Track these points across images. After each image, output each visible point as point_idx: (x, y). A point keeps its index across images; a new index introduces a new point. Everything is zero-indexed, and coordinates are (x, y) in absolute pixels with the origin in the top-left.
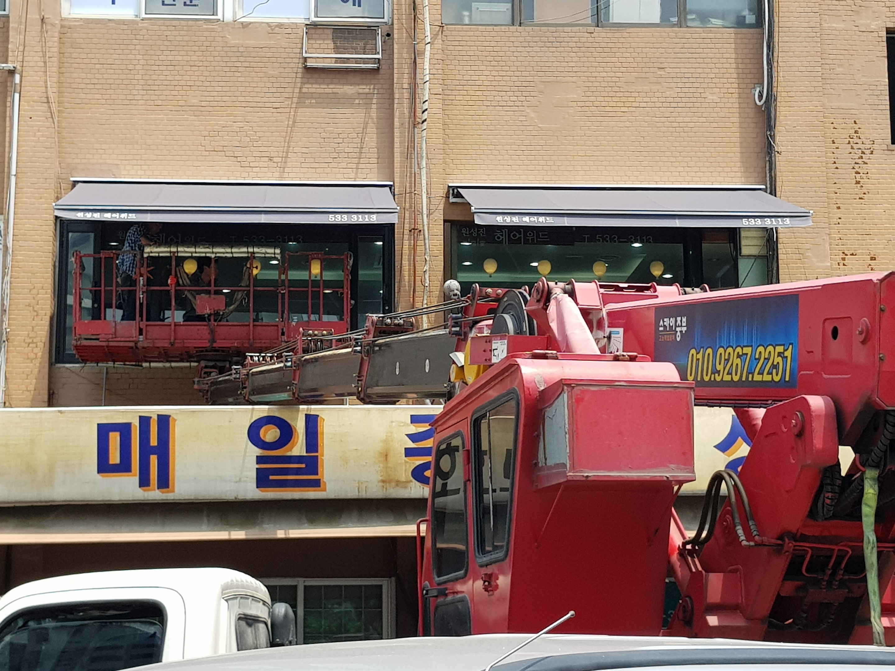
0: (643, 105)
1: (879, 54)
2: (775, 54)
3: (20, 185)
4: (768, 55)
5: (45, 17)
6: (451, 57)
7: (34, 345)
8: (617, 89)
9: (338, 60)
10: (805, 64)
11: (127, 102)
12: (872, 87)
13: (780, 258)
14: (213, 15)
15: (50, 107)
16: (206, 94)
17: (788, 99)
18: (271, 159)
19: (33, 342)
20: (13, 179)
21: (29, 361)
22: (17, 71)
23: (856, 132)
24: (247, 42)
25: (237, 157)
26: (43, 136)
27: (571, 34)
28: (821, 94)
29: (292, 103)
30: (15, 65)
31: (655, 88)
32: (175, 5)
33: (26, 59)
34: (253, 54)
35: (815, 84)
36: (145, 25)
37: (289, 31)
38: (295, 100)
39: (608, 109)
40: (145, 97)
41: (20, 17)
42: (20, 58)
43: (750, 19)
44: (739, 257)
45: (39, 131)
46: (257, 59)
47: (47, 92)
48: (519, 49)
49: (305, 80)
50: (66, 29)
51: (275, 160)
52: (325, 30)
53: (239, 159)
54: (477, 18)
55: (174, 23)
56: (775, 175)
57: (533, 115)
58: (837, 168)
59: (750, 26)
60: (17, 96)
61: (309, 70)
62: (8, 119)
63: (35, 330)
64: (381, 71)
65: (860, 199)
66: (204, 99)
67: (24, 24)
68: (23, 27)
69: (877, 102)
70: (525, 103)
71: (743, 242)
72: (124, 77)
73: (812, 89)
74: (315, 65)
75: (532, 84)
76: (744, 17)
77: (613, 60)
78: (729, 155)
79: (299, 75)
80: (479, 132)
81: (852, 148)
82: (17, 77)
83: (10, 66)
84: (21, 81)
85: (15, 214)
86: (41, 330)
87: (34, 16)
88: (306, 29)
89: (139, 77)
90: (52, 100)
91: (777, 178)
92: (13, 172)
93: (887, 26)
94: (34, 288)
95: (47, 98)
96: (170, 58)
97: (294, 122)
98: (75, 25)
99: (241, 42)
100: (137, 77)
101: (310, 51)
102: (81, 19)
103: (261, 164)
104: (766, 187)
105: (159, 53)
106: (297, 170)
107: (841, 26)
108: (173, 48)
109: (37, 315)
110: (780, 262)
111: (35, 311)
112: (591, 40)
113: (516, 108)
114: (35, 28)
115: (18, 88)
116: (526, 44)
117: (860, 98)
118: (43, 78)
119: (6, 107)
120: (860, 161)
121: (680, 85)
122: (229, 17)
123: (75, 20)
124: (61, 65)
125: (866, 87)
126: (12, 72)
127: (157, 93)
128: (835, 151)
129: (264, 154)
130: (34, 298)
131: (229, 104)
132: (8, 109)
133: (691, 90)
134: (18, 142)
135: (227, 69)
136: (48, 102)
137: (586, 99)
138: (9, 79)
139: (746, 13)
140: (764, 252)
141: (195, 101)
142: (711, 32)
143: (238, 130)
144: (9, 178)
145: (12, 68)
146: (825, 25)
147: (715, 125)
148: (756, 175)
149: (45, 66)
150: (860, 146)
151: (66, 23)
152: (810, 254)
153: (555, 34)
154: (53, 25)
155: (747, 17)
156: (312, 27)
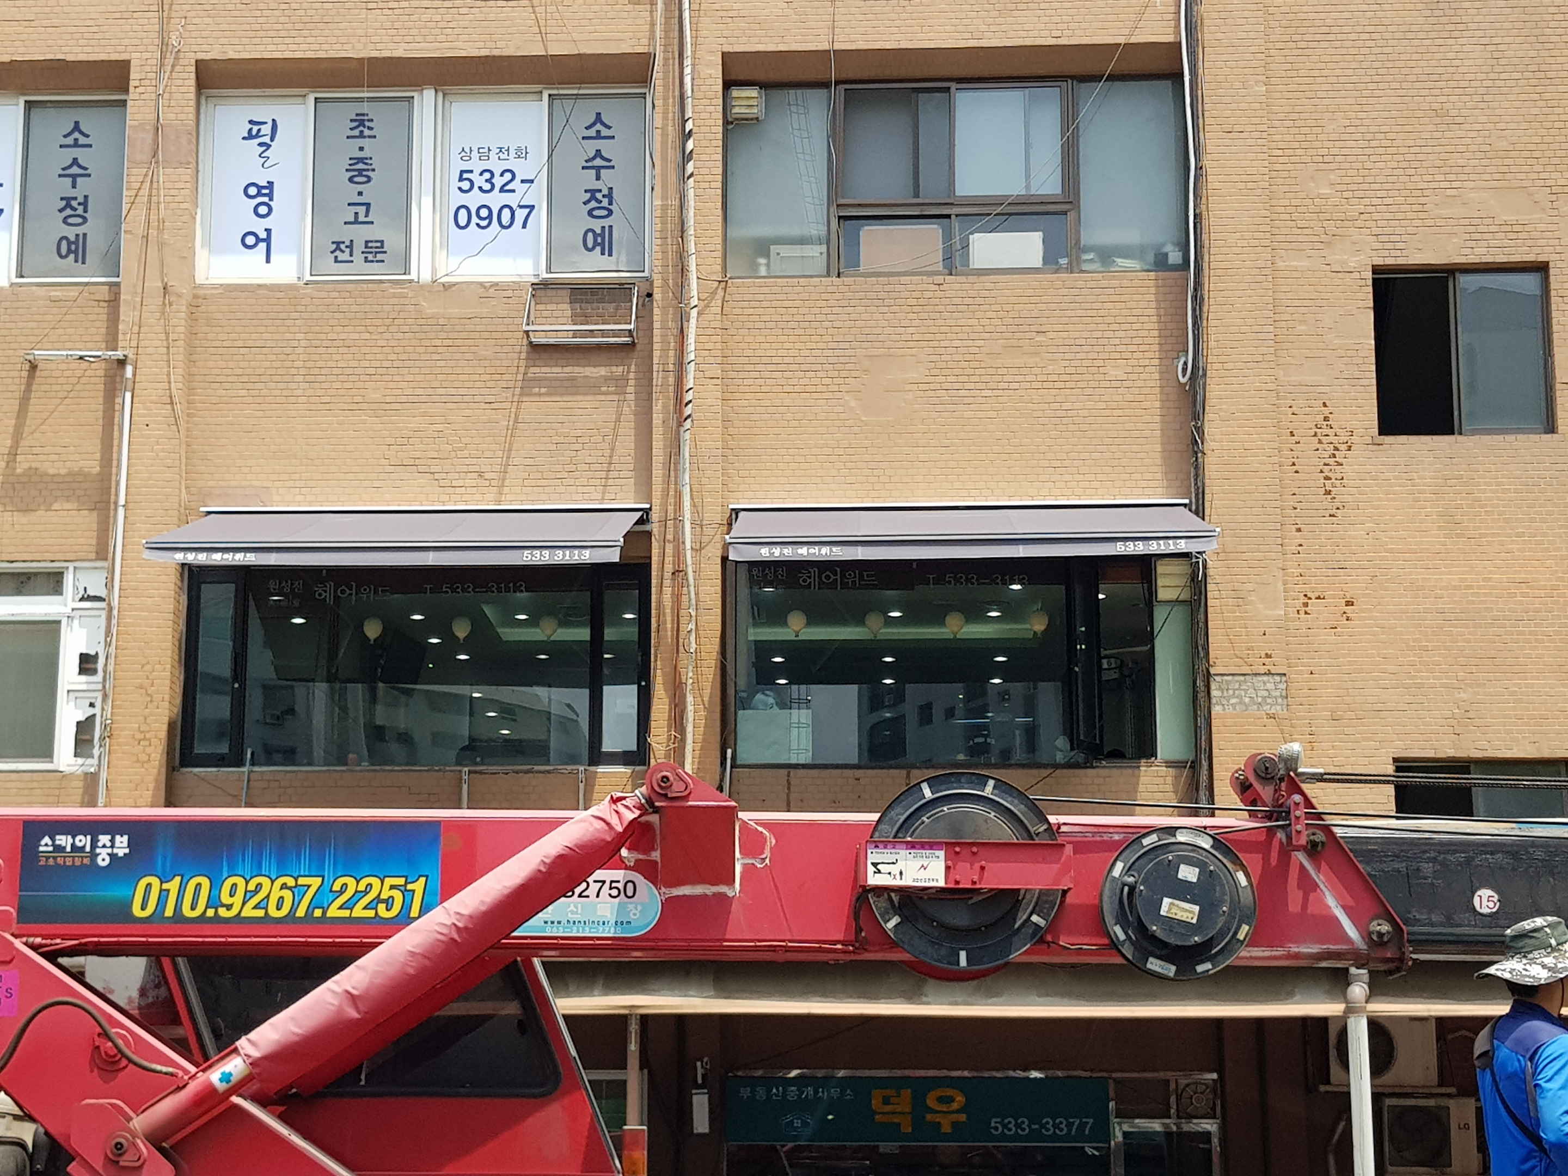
0: (1013, 386)
1: (1361, 304)
2: (1205, 309)
3: (130, 519)
4: (1194, 310)
5: (169, 284)
6: (737, 324)
7: (147, 743)
8: (976, 364)
9: (576, 333)
10: (1249, 321)
11: (283, 400)
12: (1349, 353)
13: (1209, 604)
14: (405, 274)
15: (173, 410)
16: (392, 385)
17: (1222, 373)
18: (481, 474)
19: (145, 739)
20: (121, 511)
21: (139, 765)
22: (129, 361)
23: (1326, 419)
24: (450, 311)
25: (433, 473)
26: (163, 450)
27: (910, 287)
28: (1272, 364)
29: (513, 395)
30: (125, 353)
31: (1031, 361)
32: (352, 262)
33: (142, 344)
34: (458, 328)
35: (1264, 351)
36: (309, 291)
37: (510, 293)
38: (518, 391)
39: (962, 393)
40: (308, 393)
41: (135, 286)
42: (134, 344)
43: (1175, 257)
44: (1155, 603)
45: (158, 443)
46: (464, 335)
47: (170, 389)
48: (835, 310)
49: (531, 363)
50: (200, 300)
51: (487, 476)
52: (559, 291)
53: (436, 476)
54: (776, 269)
55: (350, 287)
56: (1204, 484)
57: (853, 404)
58: (1297, 472)
59: (1175, 268)
60: (128, 395)
61: (537, 349)
62: (116, 428)
63: (148, 721)
64: (638, 347)
65: (1330, 516)
66: (388, 392)
67: (140, 296)
68: (139, 299)
69: (1357, 375)
70: (843, 388)
71: (1160, 582)
72: (278, 364)
73: (1260, 358)
74: (543, 341)
75: (853, 360)
76: (1166, 254)
77: (970, 322)
78: (1139, 455)
79: (523, 355)
80: (776, 431)
81: (1320, 442)
82: (129, 370)
83: (119, 354)
84: (134, 375)
85: (122, 559)
86: (156, 721)
87: (154, 284)
88: (534, 289)
89: (300, 364)
90: (176, 400)
91: (1206, 489)
92: (122, 501)
93: (1375, 263)
94: (148, 663)
95: (171, 397)
96: (343, 336)
97: (516, 421)
98: (212, 294)
99: (442, 311)
100: (297, 364)
101: (538, 321)
102: (221, 285)
103: (468, 482)
104: (1191, 501)
105: (328, 329)
106: (518, 490)
107: (1305, 263)
108: (346, 322)
109: (151, 701)
110: (1210, 610)
111: (148, 695)
112: (939, 294)
113: (830, 395)
114: (154, 303)
115: (130, 385)
116: (845, 303)
117: (1333, 369)
118: (165, 370)
119: (114, 411)
120: (1331, 461)
121: (1067, 356)
122: (426, 277)
123: (214, 287)
124: (191, 351)
125: (1342, 353)
126: (122, 363)
127: (324, 385)
128: (1294, 446)
129: (471, 468)
130: (148, 678)
131: (423, 399)
132: (117, 414)
133: (1085, 363)
134: (129, 459)
135: (422, 350)
136: (172, 403)
137: (931, 379)
138: (118, 373)
139: (1169, 248)
140: (1185, 596)
141: (376, 396)
142: (1114, 278)
143: (436, 434)
144: (116, 510)
145: (122, 357)
146: (1280, 264)
147: (1120, 412)
148: (1178, 483)
149: (168, 354)
150: (1332, 439)
151: (201, 292)
152: (1253, 598)
153: (887, 288)
154: (179, 296)
155: (1170, 255)
156: (542, 288)
